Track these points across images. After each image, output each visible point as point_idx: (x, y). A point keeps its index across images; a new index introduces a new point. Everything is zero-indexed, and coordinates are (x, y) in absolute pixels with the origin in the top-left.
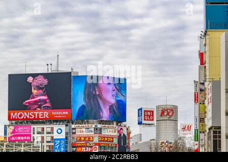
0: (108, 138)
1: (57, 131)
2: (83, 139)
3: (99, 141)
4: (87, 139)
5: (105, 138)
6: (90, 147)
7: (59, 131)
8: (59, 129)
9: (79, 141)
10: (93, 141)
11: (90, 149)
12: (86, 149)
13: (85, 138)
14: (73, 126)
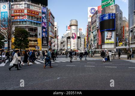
0: (35, 12)
1: (3, 7)
2: (18, 11)
3: (27, 12)
4: (20, 11)
5: (32, 11)
6: (22, 16)
7: (4, 7)
8: (4, 6)
9: (16, 13)
10: (24, 12)
11: (22, 17)
12: (20, 18)
13: (19, 11)
14: (12, 3)
